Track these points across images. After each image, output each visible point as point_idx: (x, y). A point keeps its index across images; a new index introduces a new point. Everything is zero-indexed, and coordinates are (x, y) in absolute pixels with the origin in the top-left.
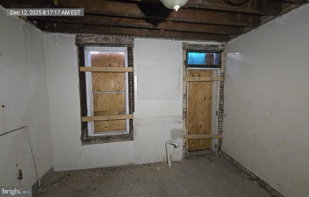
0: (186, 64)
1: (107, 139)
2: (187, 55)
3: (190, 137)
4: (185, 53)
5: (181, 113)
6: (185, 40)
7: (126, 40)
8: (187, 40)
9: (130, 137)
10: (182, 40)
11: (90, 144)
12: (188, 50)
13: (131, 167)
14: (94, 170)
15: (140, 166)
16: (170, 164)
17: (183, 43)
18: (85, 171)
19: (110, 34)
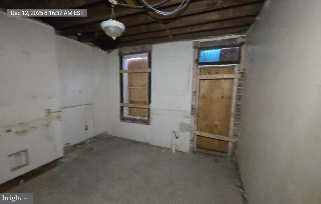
0: (198, 62)
1: (134, 121)
2: (199, 54)
3: (198, 133)
4: (197, 52)
5: (189, 109)
6: (196, 39)
7: (147, 47)
8: (199, 39)
9: (147, 122)
10: (193, 40)
11: (125, 122)
12: (200, 48)
13: (147, 144)
14: (125, 139)
15: (153, 146)
16: (174, 152)
17: (194, 42)
18: (120, 138)
19: (138, 45)
